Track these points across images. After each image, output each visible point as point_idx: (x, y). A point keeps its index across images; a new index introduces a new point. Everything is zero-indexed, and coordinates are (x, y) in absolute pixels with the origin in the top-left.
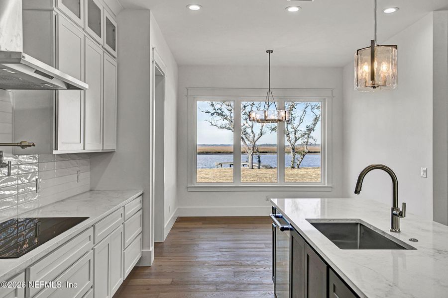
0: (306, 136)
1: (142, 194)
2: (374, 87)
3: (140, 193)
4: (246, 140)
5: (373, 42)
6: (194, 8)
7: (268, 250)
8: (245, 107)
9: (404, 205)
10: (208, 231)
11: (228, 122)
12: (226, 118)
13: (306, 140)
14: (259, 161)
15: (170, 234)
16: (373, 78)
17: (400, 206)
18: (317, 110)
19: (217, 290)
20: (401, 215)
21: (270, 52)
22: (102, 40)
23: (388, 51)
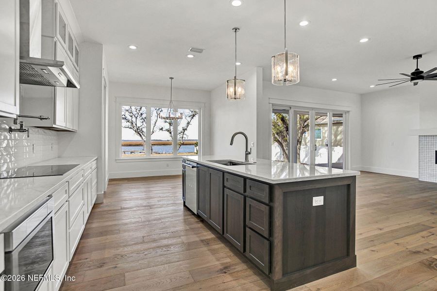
0: (182, 133)
1: (97, 159)
2: (235, 99)
3: (96, 158)
4: (142, 136)
5: (235, 77)
6: (133, 47)
7: (180, 183)
8: (142, 114)
9: (251, 149)
10: (133, 184)
11: (130, 124)
12: (128, 121)
13: (182, 136)
14: (152, 150)
15: (107, 188)
16: (235, 94)
17: (249, 150)
18: (189, 118)
19: (151, 208)
20: (250, 153)
21: (172, 78)
22: (73, 59)
23: (241, 82)
